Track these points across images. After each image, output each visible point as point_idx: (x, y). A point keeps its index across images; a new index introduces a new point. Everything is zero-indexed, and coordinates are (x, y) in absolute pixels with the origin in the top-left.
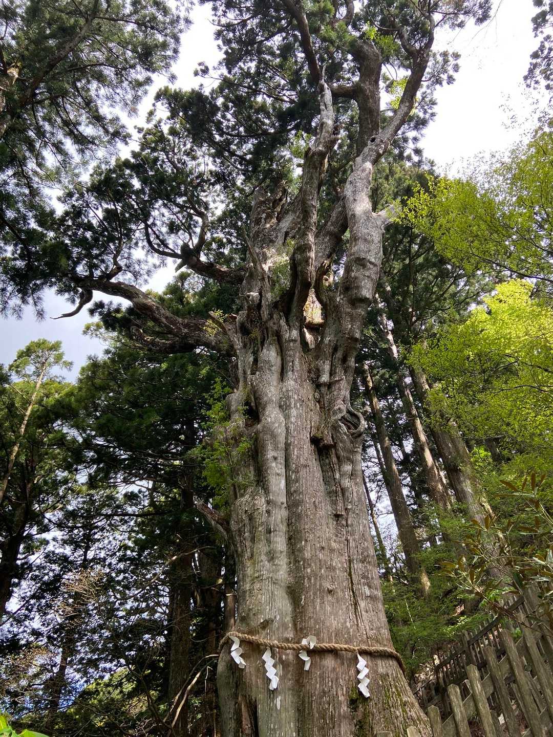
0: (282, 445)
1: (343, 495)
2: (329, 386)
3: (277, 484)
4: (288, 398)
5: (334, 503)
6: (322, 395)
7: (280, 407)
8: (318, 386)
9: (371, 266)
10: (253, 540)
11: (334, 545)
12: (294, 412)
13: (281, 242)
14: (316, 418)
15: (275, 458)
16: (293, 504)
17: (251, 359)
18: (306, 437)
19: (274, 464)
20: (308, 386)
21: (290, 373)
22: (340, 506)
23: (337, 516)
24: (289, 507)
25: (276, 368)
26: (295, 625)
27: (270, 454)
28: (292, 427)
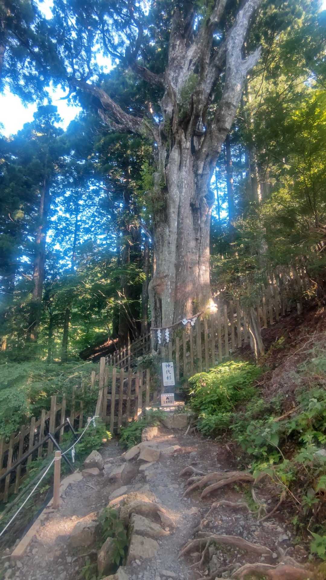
0: (177, 207)
1: (201, 230)
2: (202, 175)
3: (174, 224)
4: (182, 182)
5: (196, 234)
6: (198, 181)
7: (178, 186)
8: (196, 175)
9: (233, 108)
10: (163, 246)
11: (194, 250)
12: (184, 190)
13: (187, 69)
14: (193, 193)
15: (174, 212)
16: (180, 233)
17: (166, 154)
18: (188, 203)
19: (173, 215)
20: (192, 175)
21: (184, 167)
22: (199, 234)
23: (197, 239)
24: (178, 234)
25: (177, 163)
26: (176, 277)
27: (172, 210)
28: (182, 198)
